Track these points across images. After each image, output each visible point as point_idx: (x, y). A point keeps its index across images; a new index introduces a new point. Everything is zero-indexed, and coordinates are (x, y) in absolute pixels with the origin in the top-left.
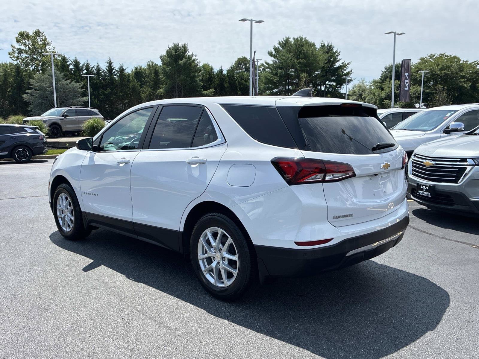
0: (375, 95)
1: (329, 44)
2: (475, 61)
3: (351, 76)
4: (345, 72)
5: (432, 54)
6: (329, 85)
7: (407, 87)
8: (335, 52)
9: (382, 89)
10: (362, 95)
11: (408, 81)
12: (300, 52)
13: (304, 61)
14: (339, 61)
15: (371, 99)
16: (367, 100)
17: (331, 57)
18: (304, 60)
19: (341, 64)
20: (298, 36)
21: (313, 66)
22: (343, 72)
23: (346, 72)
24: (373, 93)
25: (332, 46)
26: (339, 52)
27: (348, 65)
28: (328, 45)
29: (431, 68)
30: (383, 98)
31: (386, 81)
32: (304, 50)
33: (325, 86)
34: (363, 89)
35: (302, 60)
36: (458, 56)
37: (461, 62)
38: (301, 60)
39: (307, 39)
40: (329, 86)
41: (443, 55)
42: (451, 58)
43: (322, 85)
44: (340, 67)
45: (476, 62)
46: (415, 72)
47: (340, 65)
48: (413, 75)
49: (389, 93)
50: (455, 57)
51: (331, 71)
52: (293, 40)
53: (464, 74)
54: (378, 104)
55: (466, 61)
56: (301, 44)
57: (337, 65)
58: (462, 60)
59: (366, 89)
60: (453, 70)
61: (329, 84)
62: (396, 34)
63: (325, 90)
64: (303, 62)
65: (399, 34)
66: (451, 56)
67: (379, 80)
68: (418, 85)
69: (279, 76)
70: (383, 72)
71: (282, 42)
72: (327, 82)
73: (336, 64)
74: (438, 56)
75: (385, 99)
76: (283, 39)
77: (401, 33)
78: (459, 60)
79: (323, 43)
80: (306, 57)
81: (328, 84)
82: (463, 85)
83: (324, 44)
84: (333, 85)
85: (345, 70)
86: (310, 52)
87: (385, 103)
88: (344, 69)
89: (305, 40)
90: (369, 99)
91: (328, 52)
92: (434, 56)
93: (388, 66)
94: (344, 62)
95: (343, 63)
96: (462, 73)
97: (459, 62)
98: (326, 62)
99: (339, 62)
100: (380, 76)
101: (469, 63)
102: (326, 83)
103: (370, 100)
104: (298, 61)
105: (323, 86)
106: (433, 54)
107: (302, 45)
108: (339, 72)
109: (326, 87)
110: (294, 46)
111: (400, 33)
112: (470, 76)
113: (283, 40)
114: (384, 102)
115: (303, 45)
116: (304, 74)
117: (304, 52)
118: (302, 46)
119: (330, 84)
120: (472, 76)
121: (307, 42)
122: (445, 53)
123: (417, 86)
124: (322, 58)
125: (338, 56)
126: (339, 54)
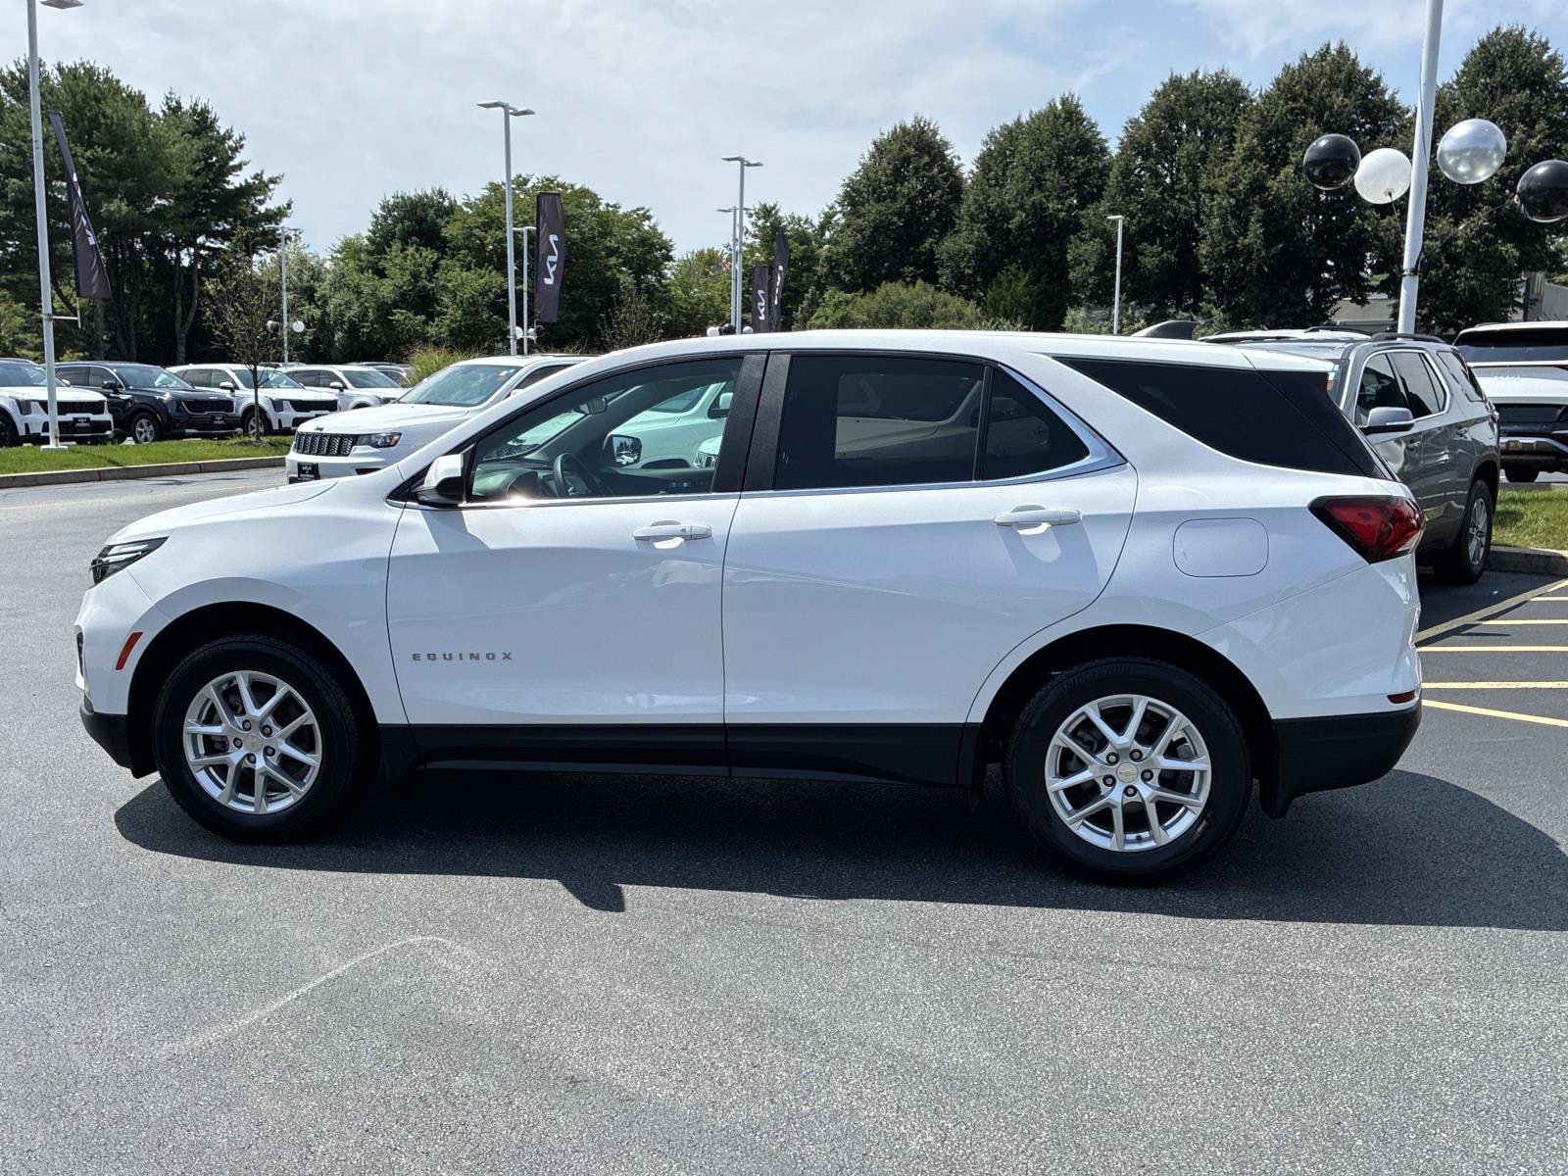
0: (361, 292)
1: (196, 105)
2: (638, 209)
3: (285, 222)
4: (262, 209)
5: (520, 176)
6: (209, 248)
7: (549, 277)
8: (225, 134)
9: (381, 273)
10: (316, 291)
11: (554, 259)
12: (94, 120)
13: (112, 156)
14: (239, 167)
15: (346, 304)
16: (332, 307)
17: (209, 151)
18: (111, 152)
19: (251, 181)
20: (78, 62)
21: (150, 176)
22: (254, 209)
23: (267, 210)
24: (352, 285)
25: (208, 112)
26: (241, 139)
27: (271, 186)
28: (194, 110)
29: (526, 217)
30: (387, 303)
31: (390, 246)
32: (105, 117)
33: (192, 250)
34: (312, 269)
35: (102, 150)
36: (593, 189)
37: (601, 208)
38: (99, 150)
39: (115, 75)
40: (206, 252)
41: (552, 182)
42: (576, 192)
43: (184, 247)
44: (246, 191)
45: (642, 212)
46: (477, 227)
47: (246, 181)
48: (472, 235)
49: (405, 288)
50: (584, 193)
51: (213, 201)
52: (56, 72)
53: (614, 244)
54: (372, 322)
55: (614, 206)
56: (93, 91)
57: (235, 181)
58: (603, 202)
59: (323, 270)
60: (587, 229)
61: (207, 244)
62: (511, 111)
63: (192, 266)
64: (109, 158)
65: (517, 114)
66: (572, 186)
67: (366, 242)
68: (494, 268)
69: (13, 200)
70: (375, 216)
71: (11, 73)
72: (201, 240)
73: (230, 178)
74: (540, 185)
75: (395, 305)
76: (17, 64)
77: (524, 109)
78: (595, 200)
79: (173, 96)
80: (117, 139)
81: (203, 247)
82: (614, 275)
83: (178, 103)
84: (220, 249)
85: (261, 202)
86: (136, 126)
87: (396, 317)
88: (258, 198)
89: (107, 80)
90: (340, 305)
91: (196, 134)
92: (526, 181)
93: (391, 202)
94: (259, 172)
95: (256, 177)
96: (610, 241)
97: (597, 207)
98: (197, 167)
99: (238, 173)
100: (370, 231)
101: (621, 211)
102: (195, 240)
103: (343, 308)
104: (88, 154)
105: (185, 251)
106: (524, 175)
107: (95, 96)
108: (240, 207)
109: (197, 257)
110: (63, 94)
111: (520, 110)
112: (629, 251)
113: (14, 70)
114: (395, 314)
115: (99, 95)
116: (116, 202)
117: (109, 121)
118: (98, 100)
119: (212, 245)
120: (635, 252)
121: (114, 88)
122: (557, 176)
123: (490, 272)
124: (181, 150)
125: (235, 150)
126: (241, 147)
